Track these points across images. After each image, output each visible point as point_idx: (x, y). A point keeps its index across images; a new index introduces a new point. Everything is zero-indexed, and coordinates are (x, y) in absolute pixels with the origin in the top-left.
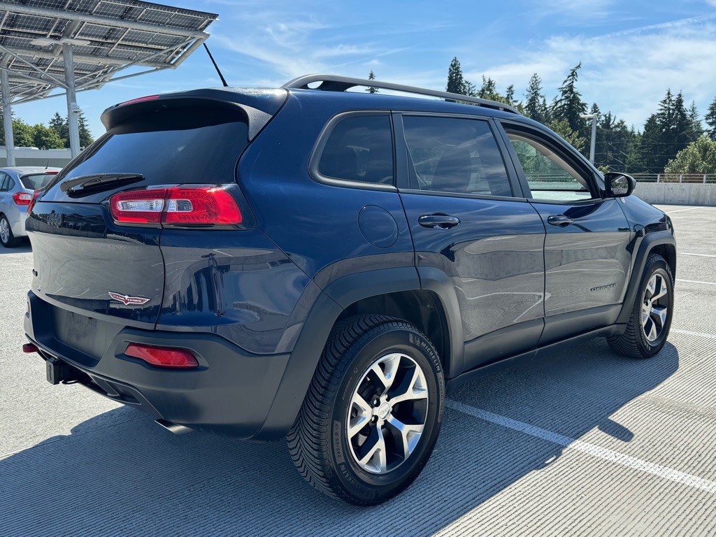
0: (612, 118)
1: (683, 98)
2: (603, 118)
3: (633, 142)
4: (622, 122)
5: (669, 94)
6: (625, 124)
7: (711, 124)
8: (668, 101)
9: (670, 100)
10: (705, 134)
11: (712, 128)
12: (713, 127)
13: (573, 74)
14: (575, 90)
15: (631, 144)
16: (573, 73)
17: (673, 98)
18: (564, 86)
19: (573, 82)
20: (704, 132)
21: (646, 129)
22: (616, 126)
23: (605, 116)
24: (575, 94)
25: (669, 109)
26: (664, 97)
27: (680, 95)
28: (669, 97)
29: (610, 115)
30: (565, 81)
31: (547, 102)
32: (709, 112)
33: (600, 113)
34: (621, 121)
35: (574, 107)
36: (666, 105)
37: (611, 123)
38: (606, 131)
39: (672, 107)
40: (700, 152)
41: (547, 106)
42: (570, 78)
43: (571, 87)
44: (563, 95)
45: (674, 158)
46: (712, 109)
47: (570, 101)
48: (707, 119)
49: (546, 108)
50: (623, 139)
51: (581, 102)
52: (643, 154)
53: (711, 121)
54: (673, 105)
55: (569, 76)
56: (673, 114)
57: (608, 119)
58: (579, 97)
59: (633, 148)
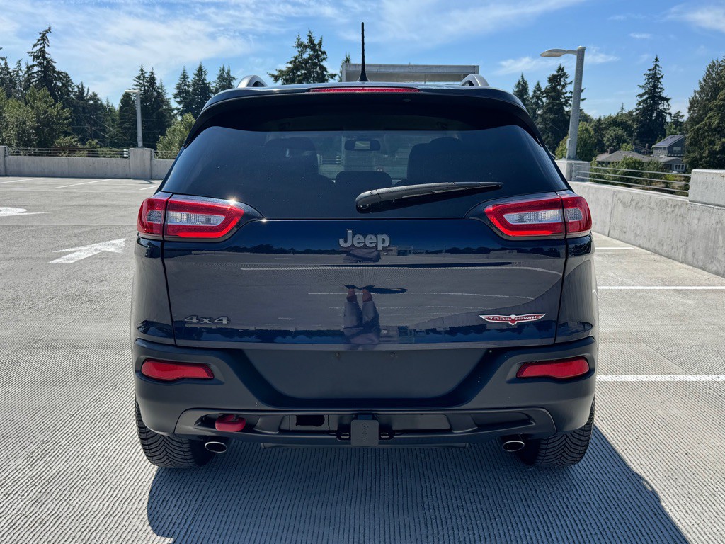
0: (85, 89)
1: (155, 76)
2: (76, 89)
3: (110, 115)
4: (95, 95)
5: (142, 70)
6: (98, 96)
7: (179, 103)
8: (142, 77)
9: (144, 77)
10: (175, 112)
11: (180, 107)
12: (182, 106)
13: (44, 38)
14: (47, 56)
15: (109, 118)
16: (42, 37)
17: (147, 75)
18: (35, 50)
19: (44, 47)
20: (174, 110)
21: (122, 103)
22: (91, 99)
23: (78, 87)
24: (49, 61)
25: (144, 85)
26: (138, 73)
27: (152, 73)
28: (142, 74)
29: (82, 86)
30: (35, 45)
31: (9, 66)
32: (176, 91)
33: (72, 83)
34: (93, 93)
35: (49, 75)
36: (141, 82)
37: (85, 95)
38: (81, 102)
39: (146, 84)
40: (186, 128)
41: (10, 70)
42: (40, 42)
43: (43, 52)
44: (33, 60)
45: (164, 135)
46: (178, 88)
47: (44, 67)
48: (175, 98)
49: (9, 73)
50: (99, 112)
51: (57, 70)
52: (125, 128)
53: (178, 100)
54: (147, 82)
55: (39, 40)
56: (148, 91)
57: (81, 90)
58: (54, 64)
59: (111, 122)
